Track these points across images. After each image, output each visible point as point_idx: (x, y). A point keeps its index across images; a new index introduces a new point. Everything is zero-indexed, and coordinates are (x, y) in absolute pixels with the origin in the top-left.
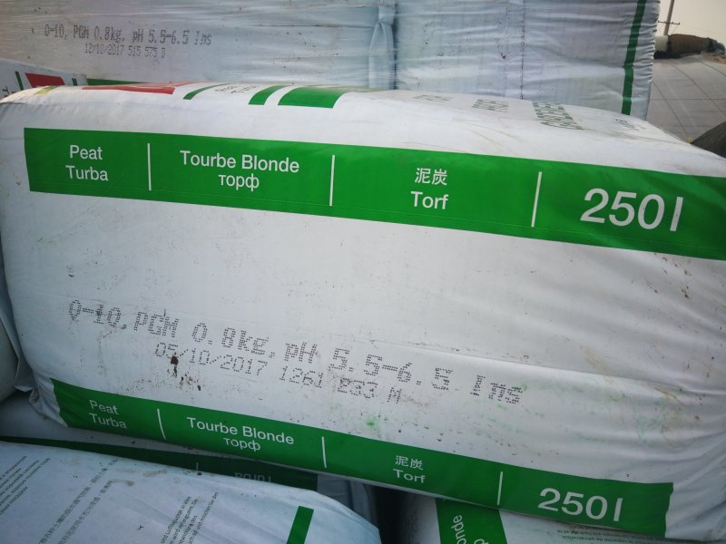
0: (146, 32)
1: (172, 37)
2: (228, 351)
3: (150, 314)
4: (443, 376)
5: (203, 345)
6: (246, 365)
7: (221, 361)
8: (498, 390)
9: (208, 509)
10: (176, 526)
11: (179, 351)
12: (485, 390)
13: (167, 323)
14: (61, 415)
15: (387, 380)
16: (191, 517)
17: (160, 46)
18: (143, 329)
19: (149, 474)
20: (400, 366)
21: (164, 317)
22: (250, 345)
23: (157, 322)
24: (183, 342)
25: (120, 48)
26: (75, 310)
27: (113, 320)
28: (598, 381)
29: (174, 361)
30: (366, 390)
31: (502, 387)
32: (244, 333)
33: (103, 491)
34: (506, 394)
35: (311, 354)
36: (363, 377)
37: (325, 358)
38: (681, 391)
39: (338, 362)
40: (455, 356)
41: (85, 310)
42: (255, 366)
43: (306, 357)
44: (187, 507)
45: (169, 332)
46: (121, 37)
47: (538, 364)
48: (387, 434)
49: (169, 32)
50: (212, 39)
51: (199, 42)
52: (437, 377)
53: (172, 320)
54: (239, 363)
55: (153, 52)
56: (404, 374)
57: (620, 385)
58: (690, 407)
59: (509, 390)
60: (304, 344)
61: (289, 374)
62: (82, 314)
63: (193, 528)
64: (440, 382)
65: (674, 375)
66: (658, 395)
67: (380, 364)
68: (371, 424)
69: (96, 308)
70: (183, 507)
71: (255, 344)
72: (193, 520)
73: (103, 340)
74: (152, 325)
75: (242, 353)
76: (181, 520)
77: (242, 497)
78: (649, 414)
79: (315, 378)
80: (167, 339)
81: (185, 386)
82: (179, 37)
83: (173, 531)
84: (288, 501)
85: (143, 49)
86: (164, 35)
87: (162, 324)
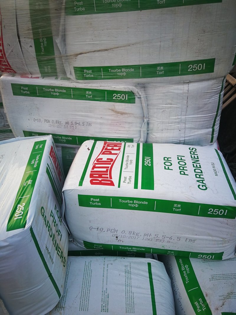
0: (70, 122)
1: (79, 124)
2: (130, 235)
3: (111, 229)
4: (179, 238)
5: (124, 234)
6: (134, 238)
7: (128, 237)
8: (191, 241)
9: (130, 267)
10: (126, 273)
11: (118, 236)
12: (188, 241)
13: (115, 231)
14: (84, 246)
15: (167, 239)
16: (128, 270)
17: (75, 126)
18: (109, 232)
19: (114, 261)
20: (170, 237)
21: (115, 230)
22: (135, 234)
23: (112, 230)
24: (119, 234)
25: (61, 126)
26: (91, 228)
27: (101, 230)
28: (210, 238)
29: (117, 237)
30: (162, 241)
31: (191, 240)
32: (134, 232)
33: (107, 267)
34: (192, 241)
35: (150, 235)
36: (162, 239)
37: (153, 236)
38: (226, 238)
39: (156, 236)
40: (182, 235)
41: (94, 228)
42: (136, 238)
43: (149, 236)
44: (126, 267)
45: (115, 232)
46: (61, 123)
47: (199, 236)
48: (166, 248)
49: (78, 122)
50: (92, 125)
51: (88, 125)
52: (178, 238)
53: (116, 230)
54: (133, 237)
55: (72, 127)
56: (171, 238)
57: (214, 238)
58: (227, 241)
59: (192, 240)
60: (148, 234)
61: (144, 239)
62: (93, 229)
63: (130, 273)
64: (178, 239)
65: (225, 236)
66: (222, 239)
67: (165, 237)
68: (163, 247)
69: (97, 228)
70: (125, 268)
71: (137, 234)
72: (129, 271)
73: (99, 234)
74: (111, 231)
75: (134, 235)
76: (126, 271)
77: (135, 263)
78: (220, 242)
79: (151, 239)
80: (115, 233)
81: (119, 241)
82: (81, 124)
83: (126, 274)
84: (145, 262)
85: (69, 126)
86: (76, 123)
87: (114, 231)
